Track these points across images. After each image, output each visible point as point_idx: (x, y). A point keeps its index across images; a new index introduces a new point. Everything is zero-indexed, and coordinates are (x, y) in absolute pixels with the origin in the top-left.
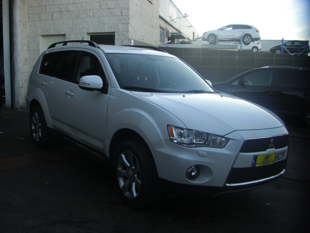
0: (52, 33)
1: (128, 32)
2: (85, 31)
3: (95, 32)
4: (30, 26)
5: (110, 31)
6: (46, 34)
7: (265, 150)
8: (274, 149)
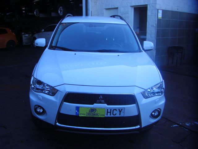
0: (111, 7)
1: (156, 4)
2: (129, 5)
3: (135, 5)
4: (99, 3)
5: (144, 4)
6: (108, 8)
7: (92, 104)
8: (106, 105)
